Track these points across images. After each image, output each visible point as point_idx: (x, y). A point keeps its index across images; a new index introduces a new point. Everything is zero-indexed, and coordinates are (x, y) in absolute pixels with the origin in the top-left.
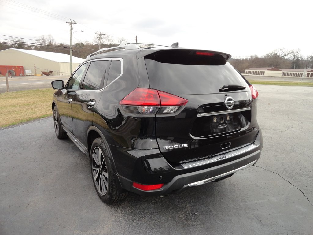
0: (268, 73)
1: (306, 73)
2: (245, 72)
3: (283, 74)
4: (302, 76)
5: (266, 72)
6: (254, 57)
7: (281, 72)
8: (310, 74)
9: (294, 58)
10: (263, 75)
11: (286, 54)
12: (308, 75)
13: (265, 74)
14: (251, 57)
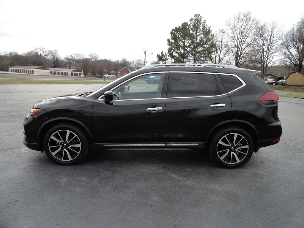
0: (37, 71)
1: (70, 72)
2: (9, 70)
3: (52, 73)
4: (67, 75)
5: (35, 70)
6: (14, 54)
7: (49, 71)
8: (73, 73)
9: (54, 58)
10: (33, 73)
11: (47, 54)
12: (72, 73)
13: (34, 72)
14: (11, 54)
